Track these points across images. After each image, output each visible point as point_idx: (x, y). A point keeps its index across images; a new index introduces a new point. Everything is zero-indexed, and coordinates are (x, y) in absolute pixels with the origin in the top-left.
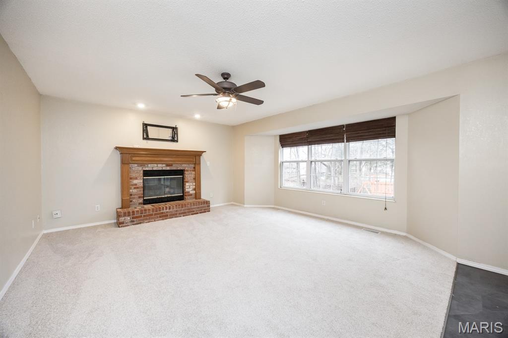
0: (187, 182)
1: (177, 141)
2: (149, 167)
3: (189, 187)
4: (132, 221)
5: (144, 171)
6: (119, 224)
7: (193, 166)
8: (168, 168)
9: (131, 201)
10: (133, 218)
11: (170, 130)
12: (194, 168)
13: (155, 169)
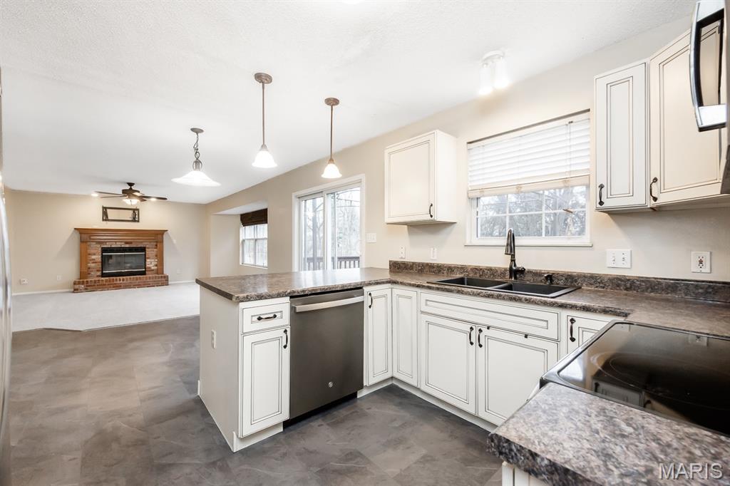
0: (148, 258)
1: (138, 221)
2: (108, 245)
3: (151, 263)
4: (86, 289)
5: (102, 248)
6: (75, 291)
8: (127, 246)
9: (89, 274)
10: (87, 286)
11: (131, 212)
12: (156, 245)
13: (113, 246)
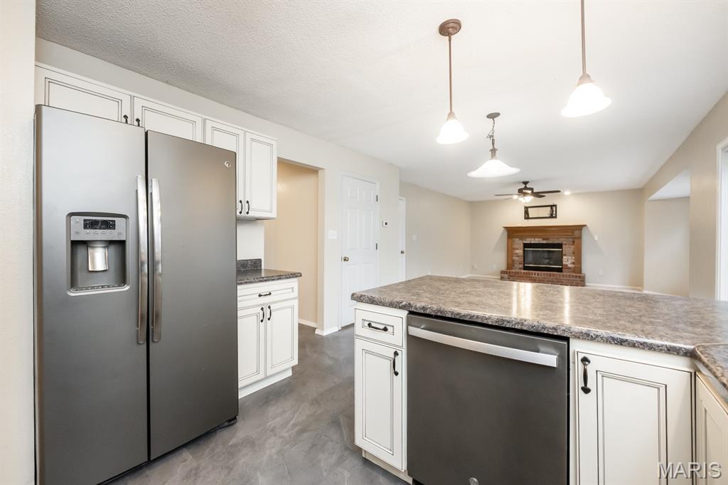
0: (565, 255)
1: (556, 217)
2: (528, 241)
3: (568, 261)
5: (524, 244)
8: (545, 242)
9: (513, 265)
10: (510, 276)
11: (549, 208)
12: (574, 242)
13: (532, 242)
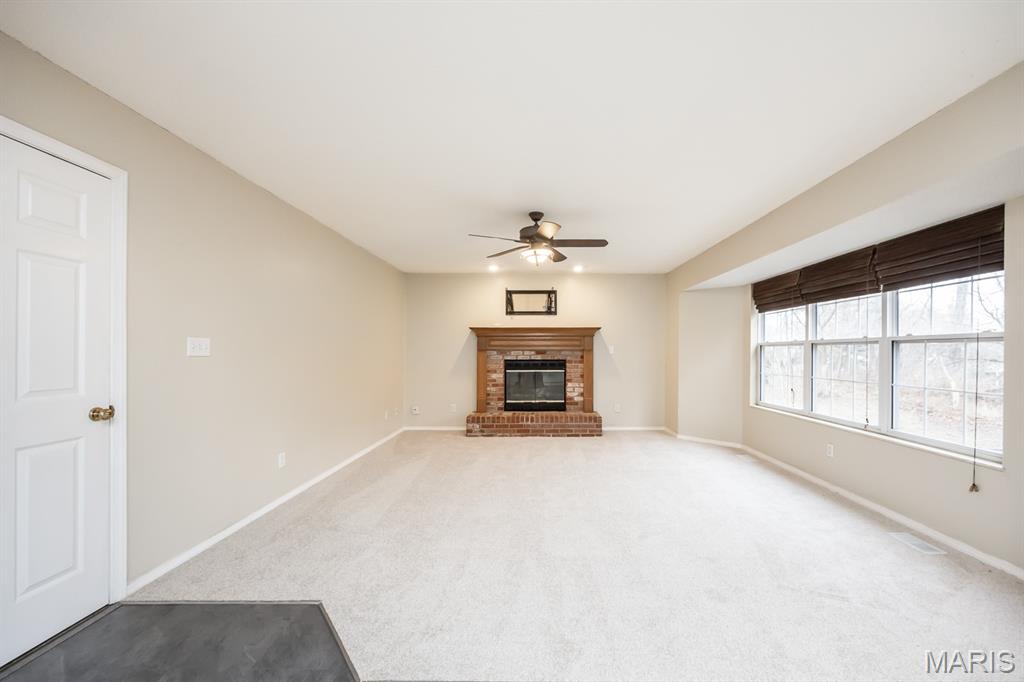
0: (570, 381)
1: (555, 313)
2: (514, 355)
3: (574, 391)
4: (482, 431)
5: (506, 361)
6: (469, 433)
7: (580, 354)
8: (539, 357)
9: (488, 404)
10: (483, 426)
11: (545, 296)
12: (582, 357)
13: (520, 358)
